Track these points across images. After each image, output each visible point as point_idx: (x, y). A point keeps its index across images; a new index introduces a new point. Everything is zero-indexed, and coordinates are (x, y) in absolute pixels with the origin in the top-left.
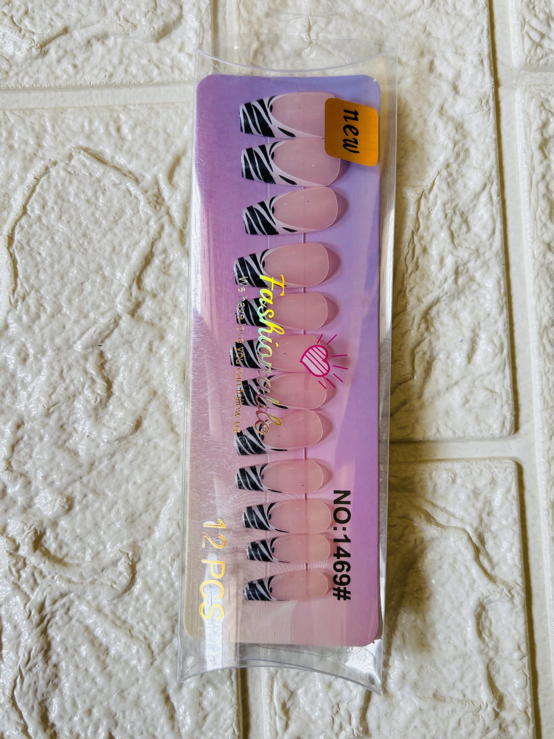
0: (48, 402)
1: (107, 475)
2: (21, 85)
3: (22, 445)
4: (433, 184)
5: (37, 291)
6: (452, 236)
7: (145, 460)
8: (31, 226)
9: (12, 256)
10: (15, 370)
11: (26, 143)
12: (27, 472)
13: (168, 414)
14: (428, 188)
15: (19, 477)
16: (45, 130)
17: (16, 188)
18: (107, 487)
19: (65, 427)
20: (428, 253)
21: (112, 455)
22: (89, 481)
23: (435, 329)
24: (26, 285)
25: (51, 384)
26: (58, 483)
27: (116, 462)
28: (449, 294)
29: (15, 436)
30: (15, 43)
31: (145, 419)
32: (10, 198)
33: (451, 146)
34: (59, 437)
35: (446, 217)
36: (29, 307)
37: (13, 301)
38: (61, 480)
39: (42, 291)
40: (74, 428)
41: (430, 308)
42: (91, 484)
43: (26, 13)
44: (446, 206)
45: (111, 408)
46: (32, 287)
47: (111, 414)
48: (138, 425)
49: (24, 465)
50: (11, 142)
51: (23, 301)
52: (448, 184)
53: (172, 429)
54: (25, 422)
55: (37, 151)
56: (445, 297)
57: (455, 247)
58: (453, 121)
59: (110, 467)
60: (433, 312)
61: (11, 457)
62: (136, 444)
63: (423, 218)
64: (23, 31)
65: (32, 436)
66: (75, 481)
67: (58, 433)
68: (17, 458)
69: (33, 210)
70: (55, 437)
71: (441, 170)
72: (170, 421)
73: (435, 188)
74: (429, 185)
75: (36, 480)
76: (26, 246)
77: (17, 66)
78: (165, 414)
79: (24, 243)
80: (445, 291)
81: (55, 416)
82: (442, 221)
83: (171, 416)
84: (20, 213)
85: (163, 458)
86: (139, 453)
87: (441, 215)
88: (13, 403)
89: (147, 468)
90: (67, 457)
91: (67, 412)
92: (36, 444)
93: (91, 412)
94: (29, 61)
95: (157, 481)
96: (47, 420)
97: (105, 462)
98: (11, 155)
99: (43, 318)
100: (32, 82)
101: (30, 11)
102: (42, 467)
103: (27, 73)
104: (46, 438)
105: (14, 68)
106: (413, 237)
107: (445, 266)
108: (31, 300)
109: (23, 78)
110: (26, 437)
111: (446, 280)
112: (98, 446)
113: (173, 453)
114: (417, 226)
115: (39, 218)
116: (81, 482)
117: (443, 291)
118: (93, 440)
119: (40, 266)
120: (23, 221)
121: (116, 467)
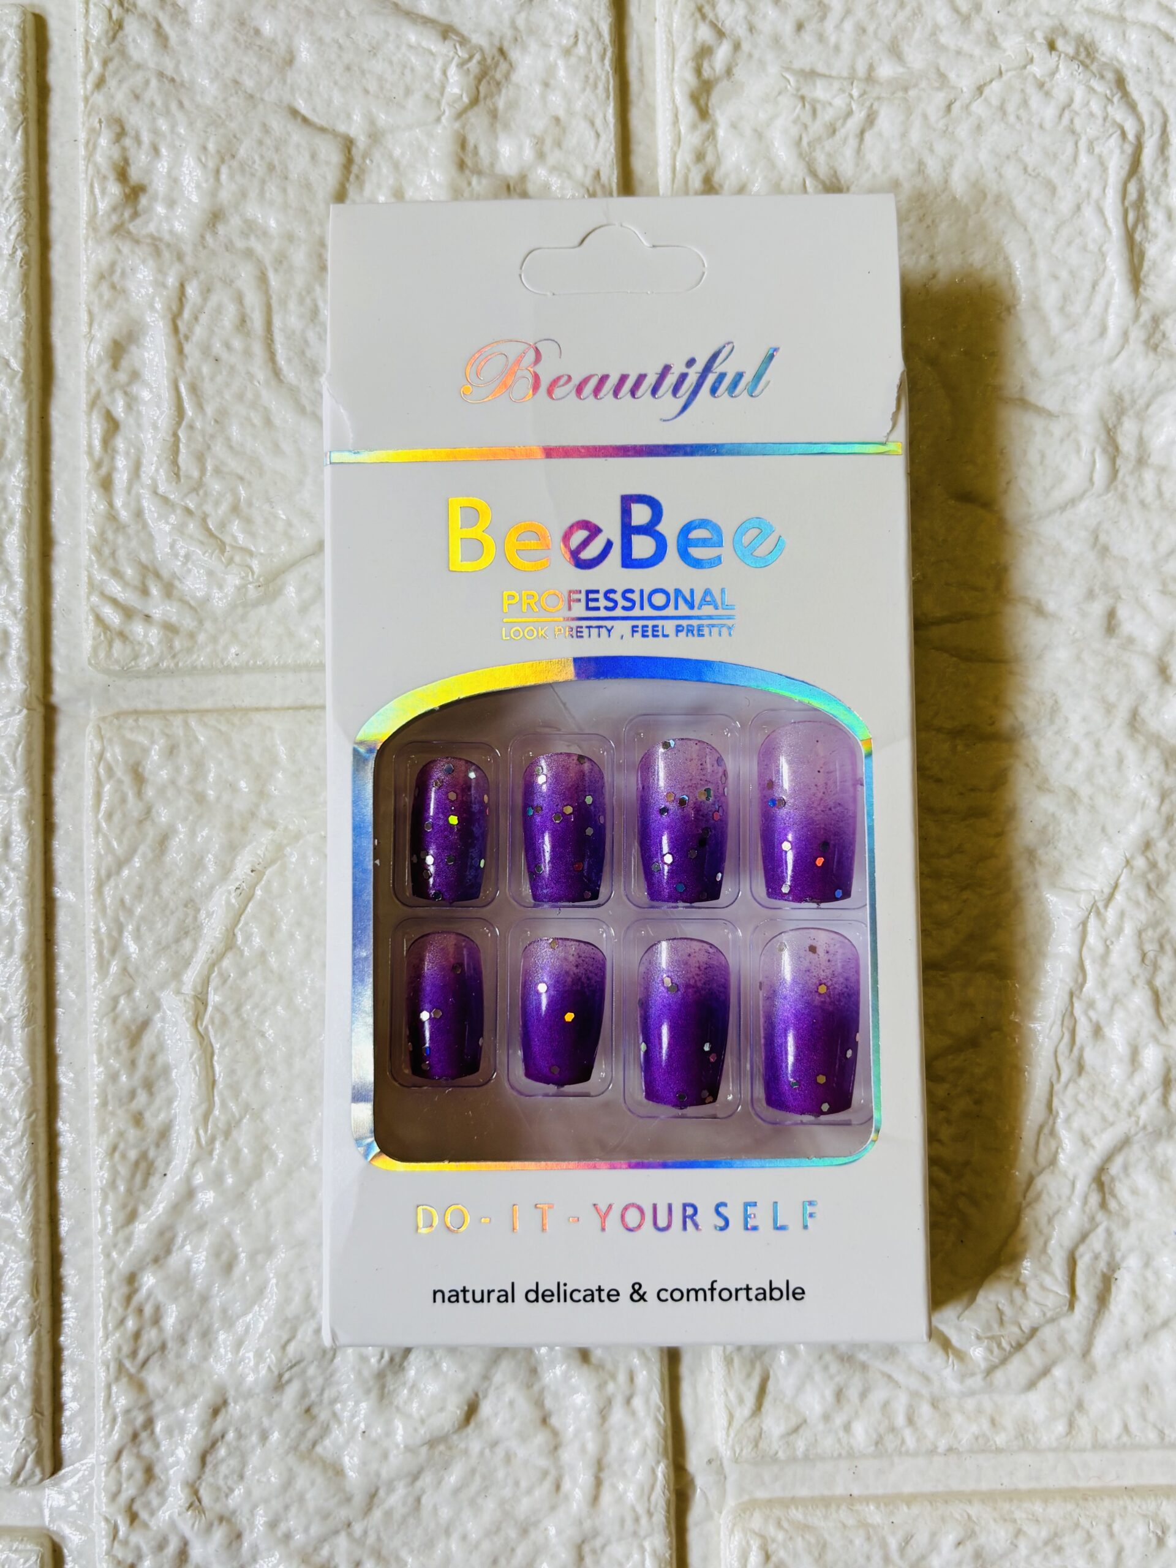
0: (280, 1361)
1: (404, 1519)
2: (222, 662)
3: (222, 1452)
4: (1116, 887)
5: (257, 1116)
6: (1157, 1001)
7: (486, 1488)
8: (243, 974)
9: (202, 1038)
10: (209, 1287)
11: (233, 788)
12: (234, 1512)
13: (536, 1388)
14: (1105, 896)
15: (216, 1523)
16: (274, 761)
17: (212, 888)
18: (404, 1544)
19: (315, 1410)
20: (1103, 1037)
21: (415, 1477)
22: (365, 1532)
23: (1119, 1203)
24: (232, 1105)
25: (286, 1320)
26: (299, 1538)
27: (423, 1491)
28: (1150, 1129)
29: (208, 1433)
30: (210, 573)
31: (485, 1397)
32: (198, 910)
33: (1154, 802)
34: (303, 1434)
35: (1143, 961)
36: (239, 1151)
37: (203, 1142)
38: (306, 1530)
39: (268, 1117)
40: (334, 1415)
41: (1109, 1158)
42: (371, 1539)
43: (235, 509)
44: (1144, 935)
45: (412, 1373)
46: (247, 1108)
47: (413, 1386)
48: (471, 1410)
49: (227, 1496)
50: (199, 788)
51: (226, 1139)
52: (1149, 887)
53: (545, 1421)
54: (230, 1400)
55: (257, 806)
56: (1141, 1134)
57: (1164, 1027)
58: (1158, 745)
59: (410, 1500)
60: (1115, 1168)
61: (199, 1478)
62: (466, 1452)
63: (1094, 961)
64: (228, 548)
65: (243, 1430)
66: (336, 1532)
67: (300, 1426)
68: (211, 1480)
69: (248, 939)
70: (293, 1434)
71: (1133, 857)
72: (539, 1403)
73: (1119, 897)
74: (1107, 890)
75: (252, 1531)
76: (232, 1018)
77: (215, 620)
78: (529, 1386)
79: (228, 1010)
80: (1141, 1123)
81: (292, 1391)
82: (1135, 969)
83: (542, 1391)
84: (221, 947)
85: (524, 1484)
86: (473, 1471)
87: (1133, 955)
88: (205, 1358)
89: (490, 1505)
90: (320, 1481)
91: (320, 1381)
92: (253, 1448)
93: (371, 1383)
94: (240, 611)
95: (512, 1533)
96: (276, 1398)
97: (401, 1490)
98: (200, 817)
99: (269, 1174)
100: (244, 656)
101: (243, 504)
102: (266, 1501)
103: (235, 635)
104: (275, 1436)
105: (208, 625)
106: (1072, 1003)
107: (1141, 1065)
108: (243, 1137)
109: (226, 648)
110: (231, 1435)
111: (1143, 1098)
112: (385, 1456)
113: (545, 1474)
114: (1080, 980)
115: (263, 955)
116: (350, 1535)
117: (1137, 1123)
118: (375, 1443)
119: (263, 1061)
120: (226, 963)
121: (424, 1500)
